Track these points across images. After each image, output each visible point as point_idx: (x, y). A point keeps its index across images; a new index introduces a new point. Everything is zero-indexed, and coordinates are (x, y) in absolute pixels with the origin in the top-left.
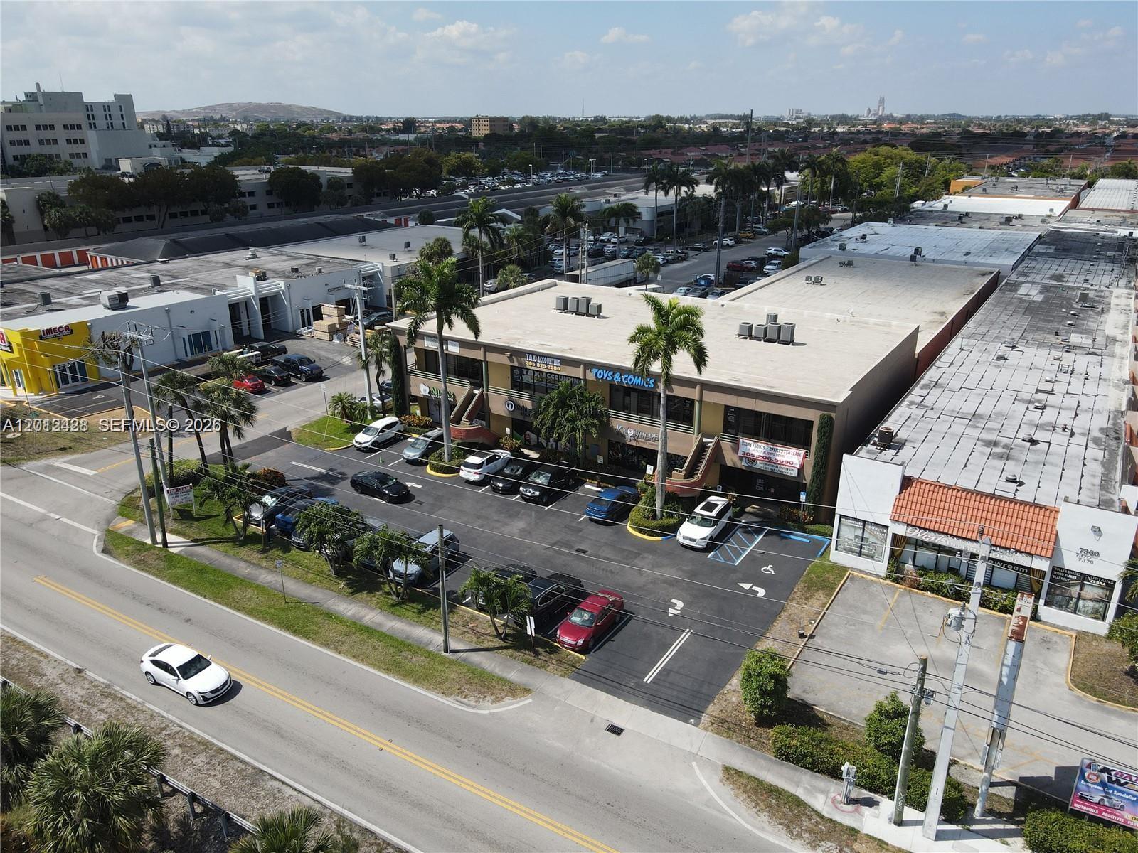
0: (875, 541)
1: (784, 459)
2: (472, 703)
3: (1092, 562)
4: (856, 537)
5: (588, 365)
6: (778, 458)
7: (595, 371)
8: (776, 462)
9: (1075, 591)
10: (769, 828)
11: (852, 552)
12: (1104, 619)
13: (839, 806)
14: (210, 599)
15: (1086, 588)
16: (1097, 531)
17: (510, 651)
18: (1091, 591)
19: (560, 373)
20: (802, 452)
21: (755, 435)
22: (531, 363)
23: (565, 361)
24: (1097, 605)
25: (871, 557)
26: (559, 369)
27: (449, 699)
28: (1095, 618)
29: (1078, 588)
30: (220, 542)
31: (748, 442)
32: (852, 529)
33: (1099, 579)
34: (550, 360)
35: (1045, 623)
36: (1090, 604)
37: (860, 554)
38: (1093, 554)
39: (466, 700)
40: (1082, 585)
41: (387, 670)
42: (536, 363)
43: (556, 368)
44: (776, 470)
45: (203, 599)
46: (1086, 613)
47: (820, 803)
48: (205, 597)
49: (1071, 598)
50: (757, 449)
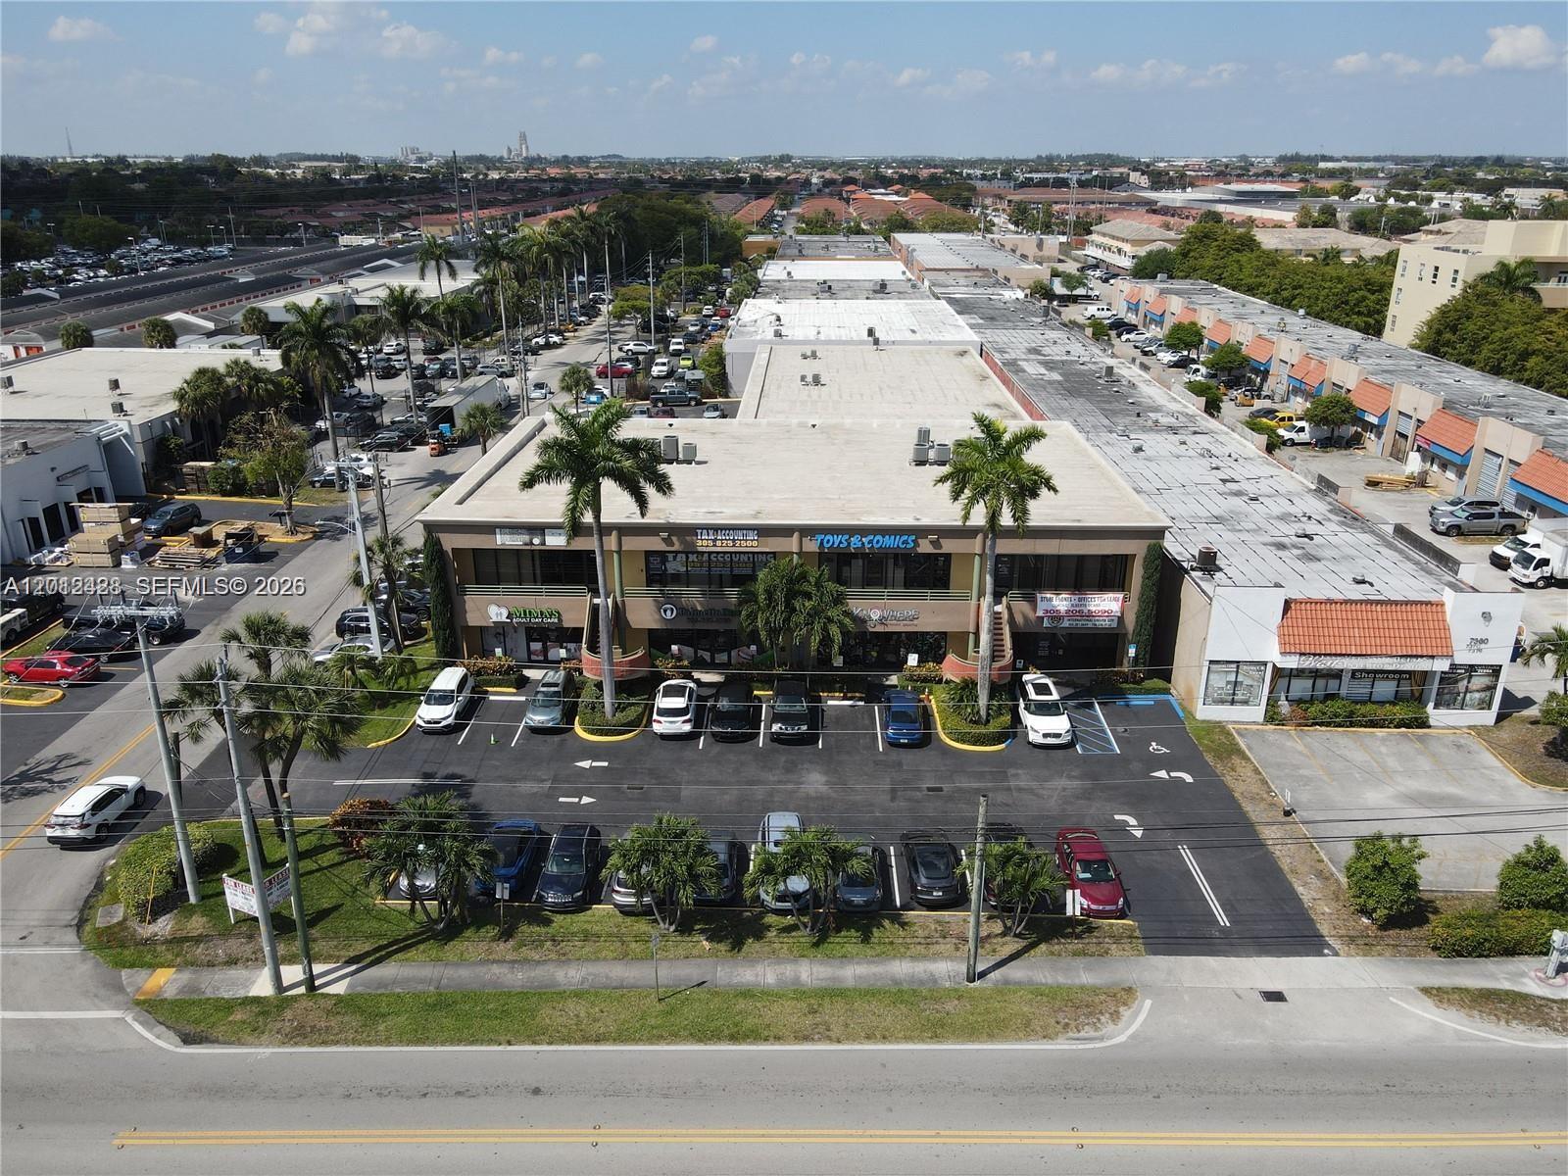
0: (1250, 682)
1: (1100, 608)
2: (1092, 1034)
3: (1480, 650)
4: (1228, 683)
5: (807, 531)
6: (1093, 609)
7: (820, 537)
8: (1090, 615)
9: (1462, 685)
10: (1536, 1036)
11: (1222, 702)
12: (1489, 708)
13: (1551, 981)
14: (521, 1043)
15: (1473, 680)
16: (1487, 616)
17: (1043, 947)
18: (1479, 682)
19: (756, 550)
20: (1120, 596)
21: (1057, 586)
22: (705, 543)
23: (765, 531)
24: (1483, 695)
25: (1245, 702)
26: (755, 543)
27: (1059, 1041)
28: (1483, 709)
29: (1465, 682)
30: (410, 946)
31: (1048, 596)
32: (1223, 675)
33: (1486, 667)
34: (740, 533)
35: (1436, 727)
36: (1477, 695)
37: (1233, 702)
38: (1482, 641)
39: (1082, 1034)
40: (1470, 677)
41: (936, 1037)
42: (715, 540)
43: (751, 544)
44: (1090, 625)
45: (510, 1048)
46: (1472, 707)
47: (1532, 987)
48: (509, 1043)
49: (1458, 694)
50: (1061, 602)
